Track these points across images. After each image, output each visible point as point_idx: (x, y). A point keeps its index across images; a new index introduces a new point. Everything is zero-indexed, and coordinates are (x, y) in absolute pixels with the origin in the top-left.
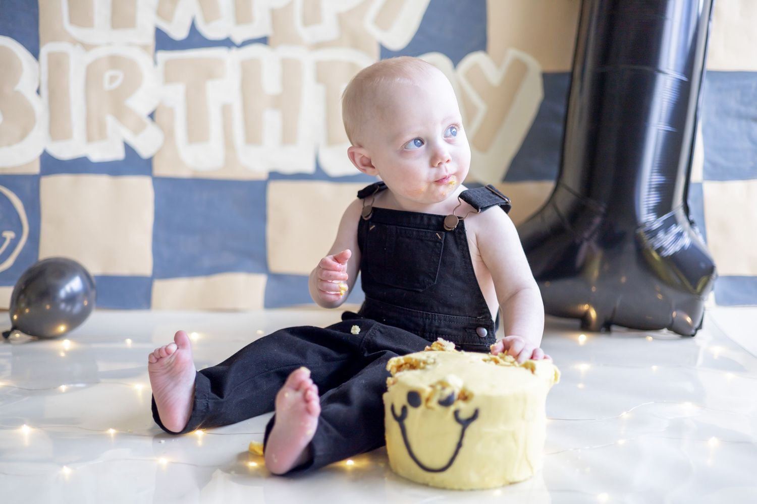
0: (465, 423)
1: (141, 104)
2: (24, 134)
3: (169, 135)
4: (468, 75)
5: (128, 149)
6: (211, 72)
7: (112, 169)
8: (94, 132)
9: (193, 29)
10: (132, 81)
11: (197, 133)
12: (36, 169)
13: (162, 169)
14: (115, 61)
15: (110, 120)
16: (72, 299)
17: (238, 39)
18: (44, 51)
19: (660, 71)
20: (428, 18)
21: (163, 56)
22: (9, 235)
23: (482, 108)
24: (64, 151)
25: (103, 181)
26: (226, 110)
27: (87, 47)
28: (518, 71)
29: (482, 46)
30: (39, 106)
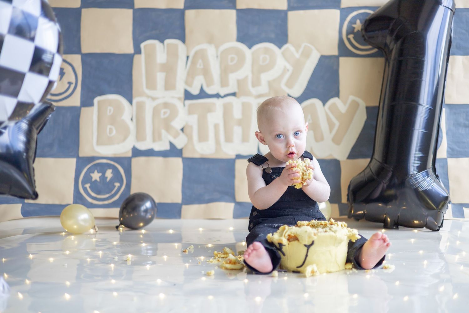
0: (308, 247)
1: (177, 124)
2: (125, 139)
3: (190, 138)
4: (330, 109)
5: (171, 145)
6: (210, 109)
7: (164, 154)
8: (156, 137)
9: (202, 90)
10: (174, 114)
11: (203, 137)
12: (130, 155)
13: (186, 154)
14: (166, 105)
15: (163, 132)
17: (222, 94)
18: (135, 101)
19: (420, 105)
20: (310, 82)
21: (188, 102)
22: (117, 185)
23: (337, 123)
24: (142, 146)
25: (160, 159)
26: (216, 126)
27: (154, 99)
28: (355, 106)
29: (337, 95)
30: (132, 126)
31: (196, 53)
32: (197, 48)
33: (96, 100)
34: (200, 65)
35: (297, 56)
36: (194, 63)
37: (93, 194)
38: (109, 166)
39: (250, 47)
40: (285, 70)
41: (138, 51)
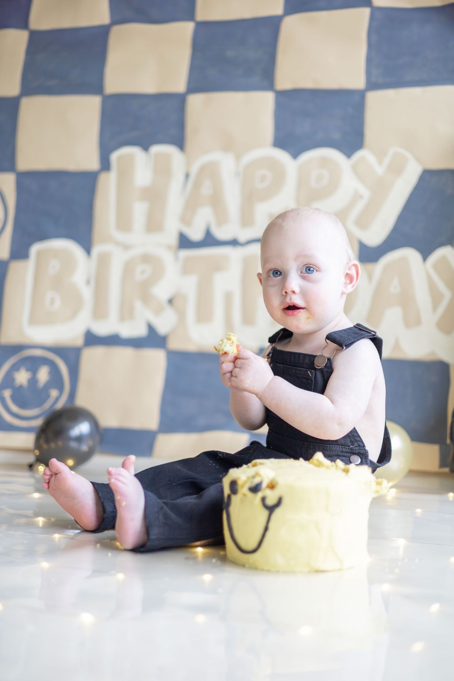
0: (271, 509)
1: (162, 291)
2: (74, 314)
3: (182, 316)
4: (435, 267)
5: (151, 329)
6: (218, 266)
7: (137, 343)
8: (126, 313)
9: (208, 234)
10: (158, 273)
11: (204, 315)
12: (80, 342)
13: (174, 344)
14: (146, 258)
15: (138, 305)
16: (80, 439)
17: (242, 238)
18: (96, 250)
20: (402, 218)
21: (185, 253)
22: (54, 393)
23: (447, 294)
24: (102, 328)
25: (129, 353)
26: (228, 297)
27: (126, 247)
29: (450, 241)
30: (87, 293)
31: (203, 169)
32: (205, 159)
33: (35, 249)
34: (206, 189)
35: (380, 170)
36: (197, 185)
37: (14, 408)
38: (45, 361)
39: (295, 155)
40: (357, 196)
41: (106, 165)
